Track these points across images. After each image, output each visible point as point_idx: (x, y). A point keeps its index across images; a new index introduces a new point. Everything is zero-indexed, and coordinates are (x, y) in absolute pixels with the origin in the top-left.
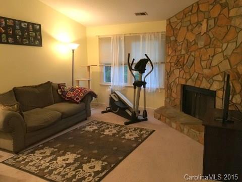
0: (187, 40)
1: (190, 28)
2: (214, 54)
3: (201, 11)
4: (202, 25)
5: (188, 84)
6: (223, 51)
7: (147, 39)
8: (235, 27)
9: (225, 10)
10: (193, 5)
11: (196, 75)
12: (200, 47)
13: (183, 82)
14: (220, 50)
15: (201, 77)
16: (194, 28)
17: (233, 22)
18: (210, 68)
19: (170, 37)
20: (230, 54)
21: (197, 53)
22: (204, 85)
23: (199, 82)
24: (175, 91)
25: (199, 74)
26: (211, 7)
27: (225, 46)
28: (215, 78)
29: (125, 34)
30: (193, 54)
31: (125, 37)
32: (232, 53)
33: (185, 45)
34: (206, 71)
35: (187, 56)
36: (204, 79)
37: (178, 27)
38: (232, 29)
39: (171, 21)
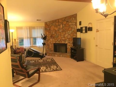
0: (55, 30)
1: (56, 26)
2: (66, 34)
3: (59, 22)
4: (60, 26)
5: (56, 43)
6: (68, 33)
7: (38, 29)
8: (71, 27)
9: (68, 23)
10: (56, 20)
11: (59, 40)
12: (60, 32)
13: (54, 42)
14: (67, 33)
15: (61, 40)
16: (57, 26)
17: (70, 26)
18: (64, 37)
19: (47, 28)
20: (70, 34)
21: (59, 34)
22: (63, 42)
23: (61, 42)
24: (51, 46)
25: (61, 39)
26: (63, 21)
27: (68, 32)
28: (66, 40)
29: (29, 26)
30: (58, 34)
31: (29, 27)
32: (71, 33)
33: (54, 31)
34: (63, 39)
35: (55, 34)
36: (63, 41)
37: (51, 25)
38: (70, 28)
39: (47, 23)
